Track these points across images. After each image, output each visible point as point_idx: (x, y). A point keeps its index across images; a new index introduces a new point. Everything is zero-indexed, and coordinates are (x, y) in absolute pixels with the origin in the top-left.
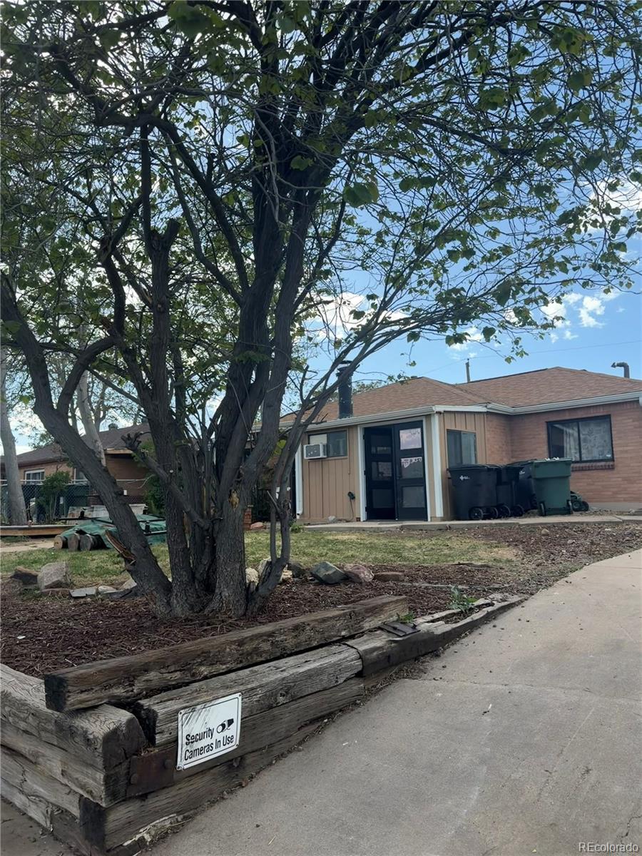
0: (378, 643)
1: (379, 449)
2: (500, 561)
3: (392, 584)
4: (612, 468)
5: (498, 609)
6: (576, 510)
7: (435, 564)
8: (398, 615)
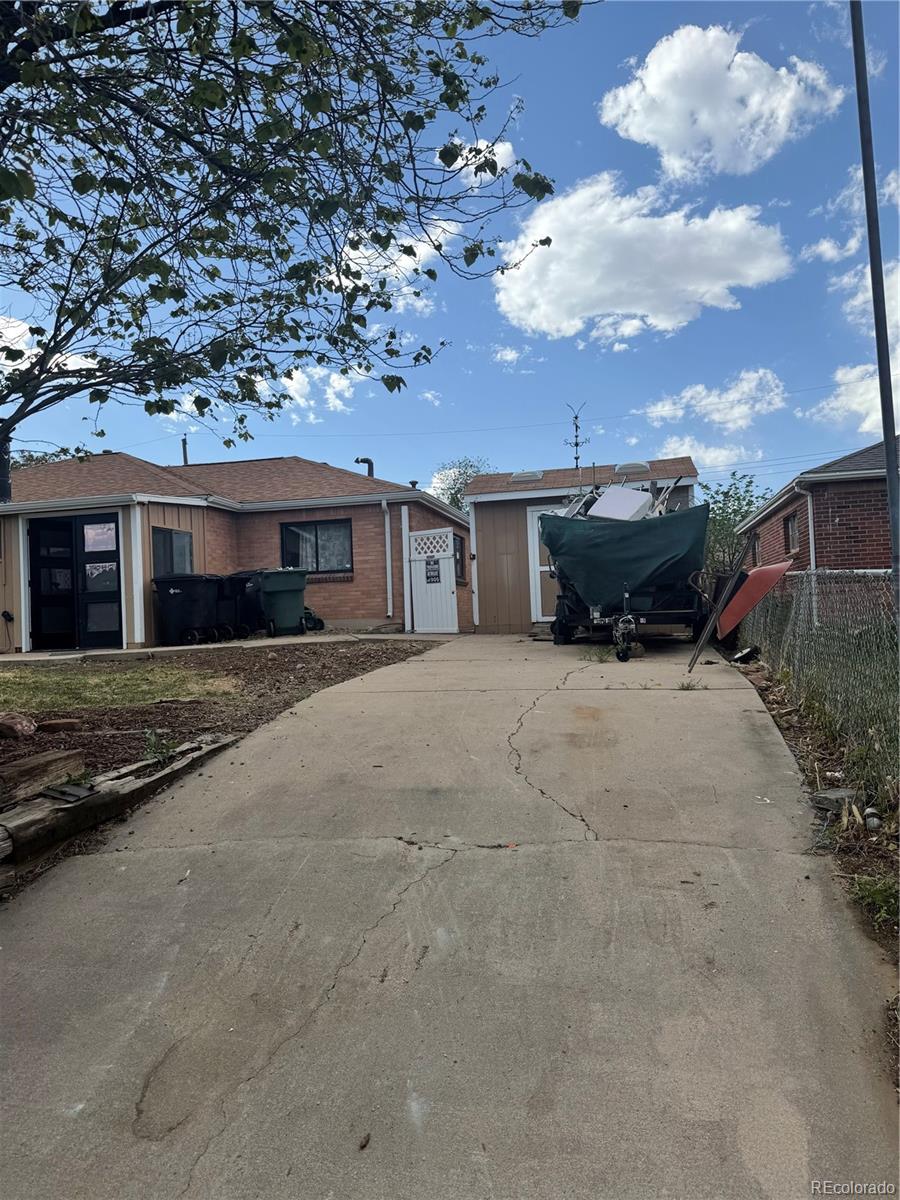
0: (38, 815)
1: (52, 550)
2: (214, 694)
3: (63, 736)
4: (351, 580)
5: (207, 753)
6: (310, 629)
7: (127, 705)
8: (69, 775)
